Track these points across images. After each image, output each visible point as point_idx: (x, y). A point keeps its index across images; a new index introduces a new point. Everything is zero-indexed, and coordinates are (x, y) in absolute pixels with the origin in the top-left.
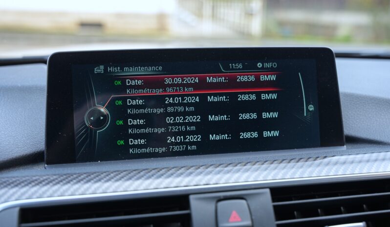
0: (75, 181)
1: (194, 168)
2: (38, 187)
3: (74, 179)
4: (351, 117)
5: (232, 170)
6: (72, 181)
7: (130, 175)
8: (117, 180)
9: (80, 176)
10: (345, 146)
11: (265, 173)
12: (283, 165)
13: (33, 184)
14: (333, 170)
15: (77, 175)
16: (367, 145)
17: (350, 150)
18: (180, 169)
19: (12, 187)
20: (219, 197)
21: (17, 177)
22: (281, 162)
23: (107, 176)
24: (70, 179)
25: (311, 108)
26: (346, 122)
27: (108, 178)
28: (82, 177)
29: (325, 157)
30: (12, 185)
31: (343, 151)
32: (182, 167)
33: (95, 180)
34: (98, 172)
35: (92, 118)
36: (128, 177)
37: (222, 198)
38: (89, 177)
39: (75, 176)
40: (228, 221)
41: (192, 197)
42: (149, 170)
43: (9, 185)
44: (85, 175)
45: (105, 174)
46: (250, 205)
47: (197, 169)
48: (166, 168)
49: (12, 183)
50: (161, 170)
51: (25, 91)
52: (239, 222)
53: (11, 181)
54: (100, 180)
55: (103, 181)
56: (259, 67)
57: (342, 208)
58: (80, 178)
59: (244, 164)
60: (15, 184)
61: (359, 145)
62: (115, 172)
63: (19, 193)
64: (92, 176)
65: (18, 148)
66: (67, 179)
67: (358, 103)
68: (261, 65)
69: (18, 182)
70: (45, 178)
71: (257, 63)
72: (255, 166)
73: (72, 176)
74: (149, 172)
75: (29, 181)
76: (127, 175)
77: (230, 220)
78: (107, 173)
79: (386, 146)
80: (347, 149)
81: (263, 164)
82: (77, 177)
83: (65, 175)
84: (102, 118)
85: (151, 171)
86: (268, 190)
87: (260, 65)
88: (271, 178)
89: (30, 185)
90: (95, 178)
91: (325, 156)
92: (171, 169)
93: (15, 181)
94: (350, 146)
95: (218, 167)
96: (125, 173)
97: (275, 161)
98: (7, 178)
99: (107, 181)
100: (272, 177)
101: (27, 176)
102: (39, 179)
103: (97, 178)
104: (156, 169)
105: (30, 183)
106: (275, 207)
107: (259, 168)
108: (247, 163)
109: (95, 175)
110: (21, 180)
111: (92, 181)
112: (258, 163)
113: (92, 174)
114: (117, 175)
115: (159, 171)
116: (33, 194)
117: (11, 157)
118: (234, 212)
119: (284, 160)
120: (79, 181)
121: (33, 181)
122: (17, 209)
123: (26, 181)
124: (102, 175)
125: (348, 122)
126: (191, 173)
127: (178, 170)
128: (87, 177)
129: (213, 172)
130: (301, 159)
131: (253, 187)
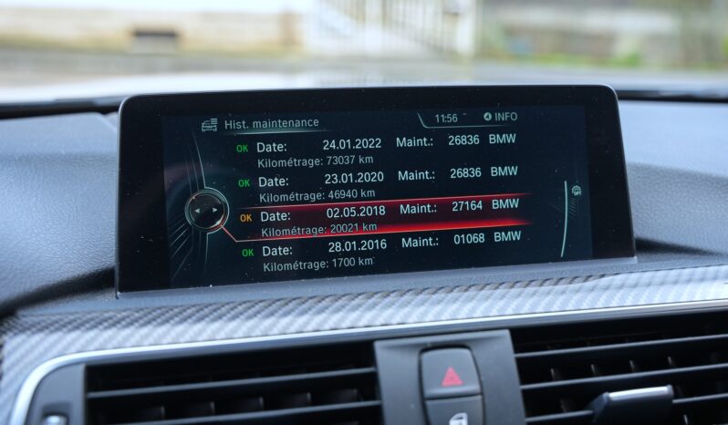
0: (177, 319)
1: (379, 295)
2: (114, 329)
3: (176, 316)
4: (645, 207)
5: (444, 298)
6: (172, 318)
7: (270, 308)
8: (250, 318)
9: (185, 311)
10: (635, 258)
11: (501, 303)
12: (530, 289)
13: (106, 324)
14: (616, 298)
15: (181, 309)
16: (674, 256)
17: (644, 265)
18: (357, 297)
19: (70, 331)
20: (425, 344)
21: (77, 313)
22: (527, 285)
23: (232, 309)
24: (167, 315)
25: (577, 191)
26: (637, 216)
27: (233, 313)
28: (189, 311)
29: (603, 276)
30: (70, 327)
31: (632, 265)
32: (360, 294)
33: (211, 317)
34: (215, 304)
35: (198, 211)
36: (267, 311)
37: (429, 345)
38: (202, 313)
39: (176, 310)
40: (440, 385)
41: (378, 345)
42: (303, 300)
43: (64, 326)
44: (194, 309)
45: (227, 307)
46: (476, 357)
47: (385, 297)
48: (331, 296)
49: (70, 323)
50: (323, 299)
51: (73, 163)
52: (458, 386)
53: (66, 320)
54: (220, 317)
55: (225, 318)
56: (487, 119)
57: (631, 363)
58: (185, 314)
59: (464, 288)
60: (75, 324)
61: (659, 256)
62: (245, 303)
63: (82, 341)
64: (206, 310)
65: (69, 262)
66: (164, 317)
67: (658, 181)
68: (490, 117)
69: (79, 321)
70: (124, 314)
71: (484, 113)
72: (483, 292)
73: (172, 310)
74: (303, 303)
75: (97, 320)
76: (266, 307)
77: (444, 383)
78: (231, 305)
79: (706, 257)
80: (639, 262)
81: (497, 288)
82: (180, 313)
83: (159, 308)
84: (215, 210)
85: (306, 301)
86: (507, 333)
87: (488, 117)
88: (511, 312)
89: (101, 327)
90: (211, 313)
91: (602, 273)
92: (340, 298)
93: (75, 320)
94: (644, 257)
95: (421, 293)
96: (261, 304)
97: (517, 282)
98: (60, 314)
99: (234, 318)
100: (514, 310)
101: (94, 311)
102: (115, 316)
103: (215, 314)
104: (315, 297)
105: (100, 323)
106: (519, 361)
107: (491, 295)
108: (470, 287)
109: (210, 308)
110: (84, 319)
111: (207, 319)
112: (488, 287)
113: (206, 307)
114: (249, 308)
115: (320, 302)
116: (106, 341)
117: (59, 279)
118: (450, 370)
119: (532, 281)
120: (184, 320)
121: (106, 320)
122: (81, 368)
123: (92, 319)
124: (223, 309)
125: (640, 216)
126: (375, 305)
127: (353, 299)
128: (198, 311)
129: (413, 303)
130: (561, 279)
131: (481, 327)
